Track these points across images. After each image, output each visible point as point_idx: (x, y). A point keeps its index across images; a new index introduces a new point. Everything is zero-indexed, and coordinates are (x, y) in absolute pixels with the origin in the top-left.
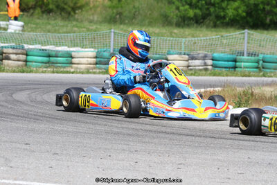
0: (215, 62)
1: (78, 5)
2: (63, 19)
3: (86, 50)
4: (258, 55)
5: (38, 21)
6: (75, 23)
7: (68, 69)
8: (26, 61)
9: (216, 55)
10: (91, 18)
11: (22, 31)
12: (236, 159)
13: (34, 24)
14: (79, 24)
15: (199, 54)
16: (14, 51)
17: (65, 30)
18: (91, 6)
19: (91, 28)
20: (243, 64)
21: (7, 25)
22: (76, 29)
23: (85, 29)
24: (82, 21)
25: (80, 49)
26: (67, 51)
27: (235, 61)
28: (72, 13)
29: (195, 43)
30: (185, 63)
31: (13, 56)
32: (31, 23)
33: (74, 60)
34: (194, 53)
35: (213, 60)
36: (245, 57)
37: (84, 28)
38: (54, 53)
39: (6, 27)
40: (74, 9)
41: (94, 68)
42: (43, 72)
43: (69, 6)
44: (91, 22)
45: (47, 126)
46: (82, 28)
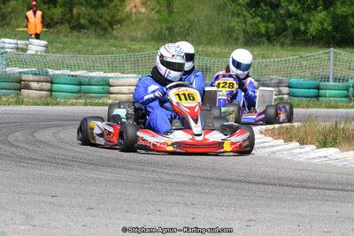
0: (293, 90)
1: (117, 18)
2: (98, 36)
3: (128, 75)
4: (347, 81)
5: (65, 39)
6: (112, 41)
7: (105, 100)
8: (51, 91)
9: (293, 81)
10: (134, 34)
11: (46, 52)
12: (321, 214)
13: (60, 43)
14: (117, 44)
15: (272, 79)
16: (36, 78)
17: (99, 50)
18: (133, 19)
19: (133, 47)
20: (328, 92)
21: (27, 45)
22: (114, 49)
23: (125, 50)
24: (122, 39)
25: (120, 75)
26: (103, 78)
27: (318, 88)
28: (109, 29)
29: (267, 66)
31: (34, 85)
32: (57, 42)
33: (112, 89)
34: (266, 79)
35: (289, 87)
36: (331, 83)
37: (125, 47)
38: (86, 80)
39: (25, 47)
40: (111, 24)
42: (72, 104)
43: (105, 20)
44: (133, 39)
45: (78, 173)
46: (121, 47)
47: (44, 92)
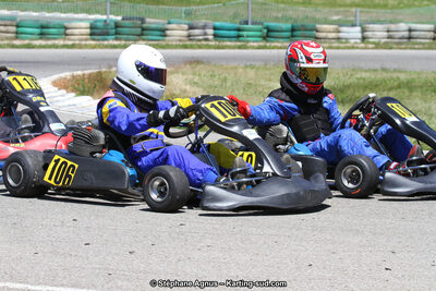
0: (217, 32)
4: (263, 24)
7: (56, 42)
8: (17, 33)
9: (217, 24)
20: (245, 33)
30: (185, 33)
33: (69, 31)
35: (215, 28)
38: (45, 23)
41: (86, 40)
47: (9, 35)
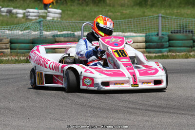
5: (72, 8)
6: (108, 8)
11: (60, 18)
13: (70, 11)
14: (112, 10)
19: (125, 12)
21: (46, 13)
23: (118, 14)
24: (114, 6)
32: (67, 10)
37: (118, 12)
39: (45, 14)
44: (122, 5)
46: (116, 12)
